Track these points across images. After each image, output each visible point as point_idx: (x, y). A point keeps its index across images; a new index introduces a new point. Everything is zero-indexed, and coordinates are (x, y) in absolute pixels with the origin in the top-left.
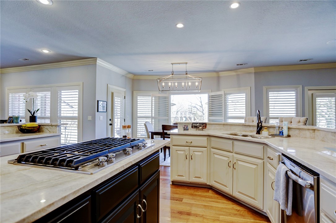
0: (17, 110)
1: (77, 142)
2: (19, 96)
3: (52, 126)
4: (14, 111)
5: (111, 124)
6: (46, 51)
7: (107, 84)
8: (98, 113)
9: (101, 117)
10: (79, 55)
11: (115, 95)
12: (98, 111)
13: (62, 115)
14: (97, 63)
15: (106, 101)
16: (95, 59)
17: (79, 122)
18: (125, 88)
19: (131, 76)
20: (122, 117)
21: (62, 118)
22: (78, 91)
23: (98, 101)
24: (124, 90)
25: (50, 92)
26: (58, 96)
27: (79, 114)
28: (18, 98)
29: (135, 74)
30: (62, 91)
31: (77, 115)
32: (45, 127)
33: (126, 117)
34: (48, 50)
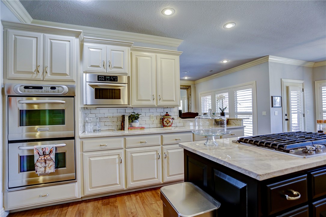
0: (206, 108)
1: (252, 135)
2: (206, 98)
3: (237, 120)
4: (204, 109)
5: (287, 120)
6: (225, 62)
7: (281, 79)
8: (273, 108)
9: (276, 112)
10: (251, 58)
11: (290, 88)
12: (272, 106)
13: (238, 111)
14: (269, 61)
15: (281, 96)
16: (267, 57)
17: (253, 117)
18: (303, 80)
19: (311, 65)
20: (300, 112)
21: (238, 113)
22: (251, 89)
23: (272, 97)
24: (302, 82)
25: (228, 93)
26: (234, 95)
27: (253, 109)
28: (205, 100)
29: (316, 62)
30: (237, 91)
31: (251, 111)
32: (232, 121)
33: (306, 111)
34: (227, 60)
